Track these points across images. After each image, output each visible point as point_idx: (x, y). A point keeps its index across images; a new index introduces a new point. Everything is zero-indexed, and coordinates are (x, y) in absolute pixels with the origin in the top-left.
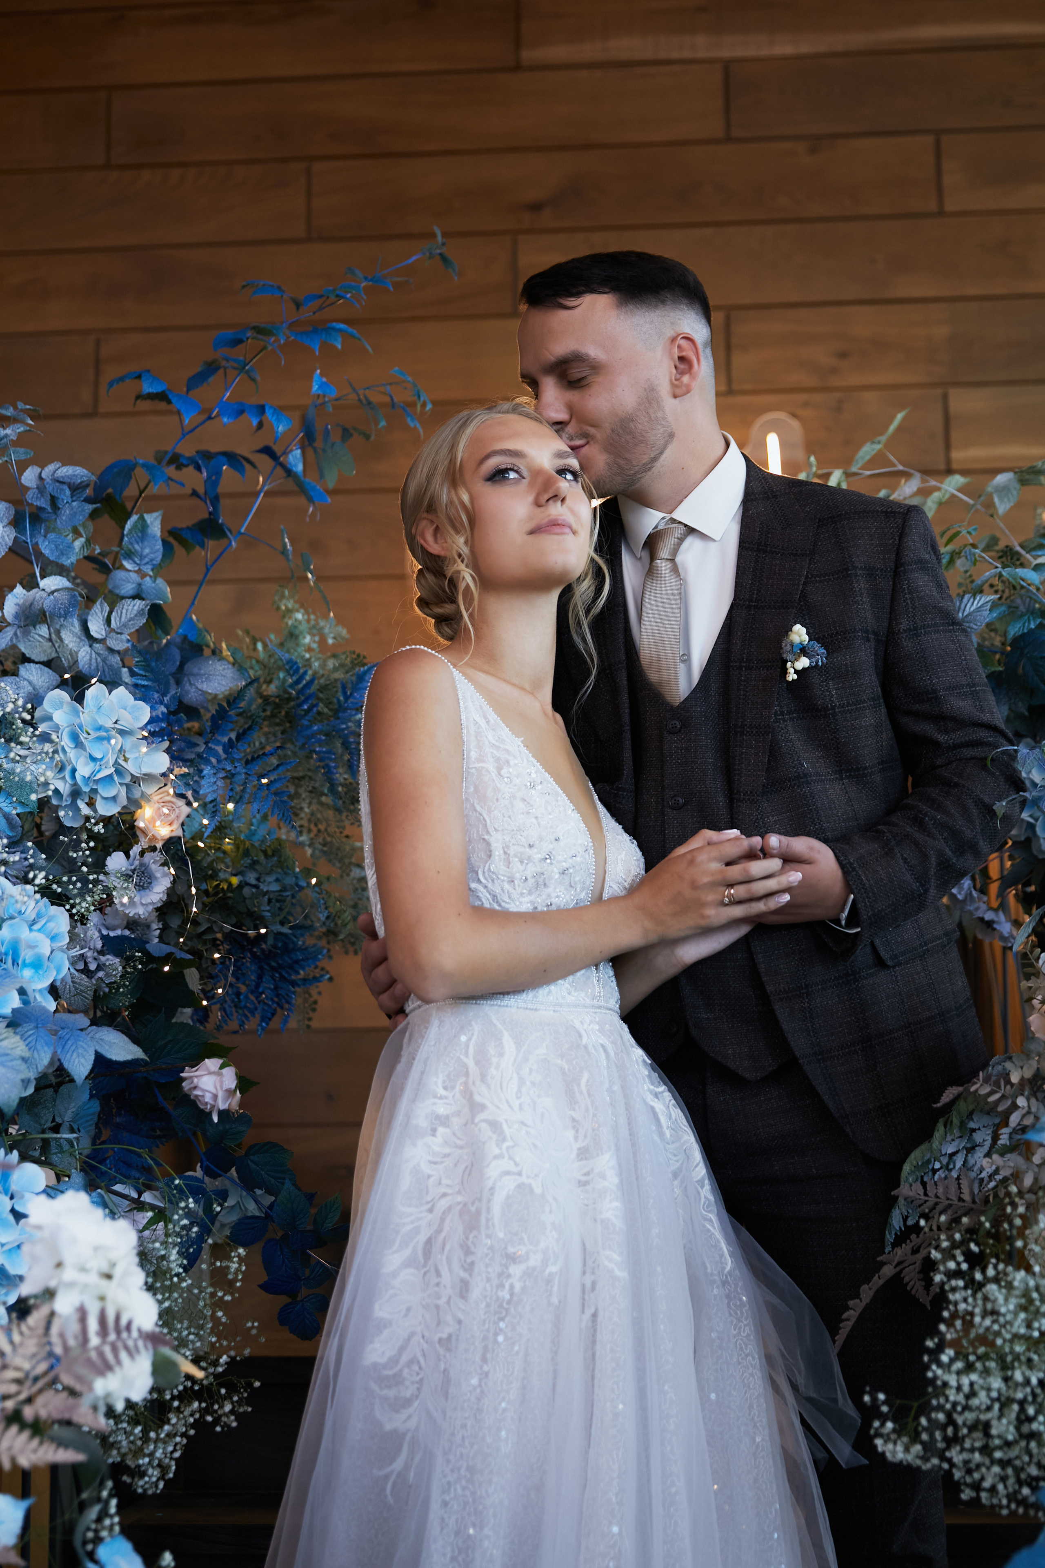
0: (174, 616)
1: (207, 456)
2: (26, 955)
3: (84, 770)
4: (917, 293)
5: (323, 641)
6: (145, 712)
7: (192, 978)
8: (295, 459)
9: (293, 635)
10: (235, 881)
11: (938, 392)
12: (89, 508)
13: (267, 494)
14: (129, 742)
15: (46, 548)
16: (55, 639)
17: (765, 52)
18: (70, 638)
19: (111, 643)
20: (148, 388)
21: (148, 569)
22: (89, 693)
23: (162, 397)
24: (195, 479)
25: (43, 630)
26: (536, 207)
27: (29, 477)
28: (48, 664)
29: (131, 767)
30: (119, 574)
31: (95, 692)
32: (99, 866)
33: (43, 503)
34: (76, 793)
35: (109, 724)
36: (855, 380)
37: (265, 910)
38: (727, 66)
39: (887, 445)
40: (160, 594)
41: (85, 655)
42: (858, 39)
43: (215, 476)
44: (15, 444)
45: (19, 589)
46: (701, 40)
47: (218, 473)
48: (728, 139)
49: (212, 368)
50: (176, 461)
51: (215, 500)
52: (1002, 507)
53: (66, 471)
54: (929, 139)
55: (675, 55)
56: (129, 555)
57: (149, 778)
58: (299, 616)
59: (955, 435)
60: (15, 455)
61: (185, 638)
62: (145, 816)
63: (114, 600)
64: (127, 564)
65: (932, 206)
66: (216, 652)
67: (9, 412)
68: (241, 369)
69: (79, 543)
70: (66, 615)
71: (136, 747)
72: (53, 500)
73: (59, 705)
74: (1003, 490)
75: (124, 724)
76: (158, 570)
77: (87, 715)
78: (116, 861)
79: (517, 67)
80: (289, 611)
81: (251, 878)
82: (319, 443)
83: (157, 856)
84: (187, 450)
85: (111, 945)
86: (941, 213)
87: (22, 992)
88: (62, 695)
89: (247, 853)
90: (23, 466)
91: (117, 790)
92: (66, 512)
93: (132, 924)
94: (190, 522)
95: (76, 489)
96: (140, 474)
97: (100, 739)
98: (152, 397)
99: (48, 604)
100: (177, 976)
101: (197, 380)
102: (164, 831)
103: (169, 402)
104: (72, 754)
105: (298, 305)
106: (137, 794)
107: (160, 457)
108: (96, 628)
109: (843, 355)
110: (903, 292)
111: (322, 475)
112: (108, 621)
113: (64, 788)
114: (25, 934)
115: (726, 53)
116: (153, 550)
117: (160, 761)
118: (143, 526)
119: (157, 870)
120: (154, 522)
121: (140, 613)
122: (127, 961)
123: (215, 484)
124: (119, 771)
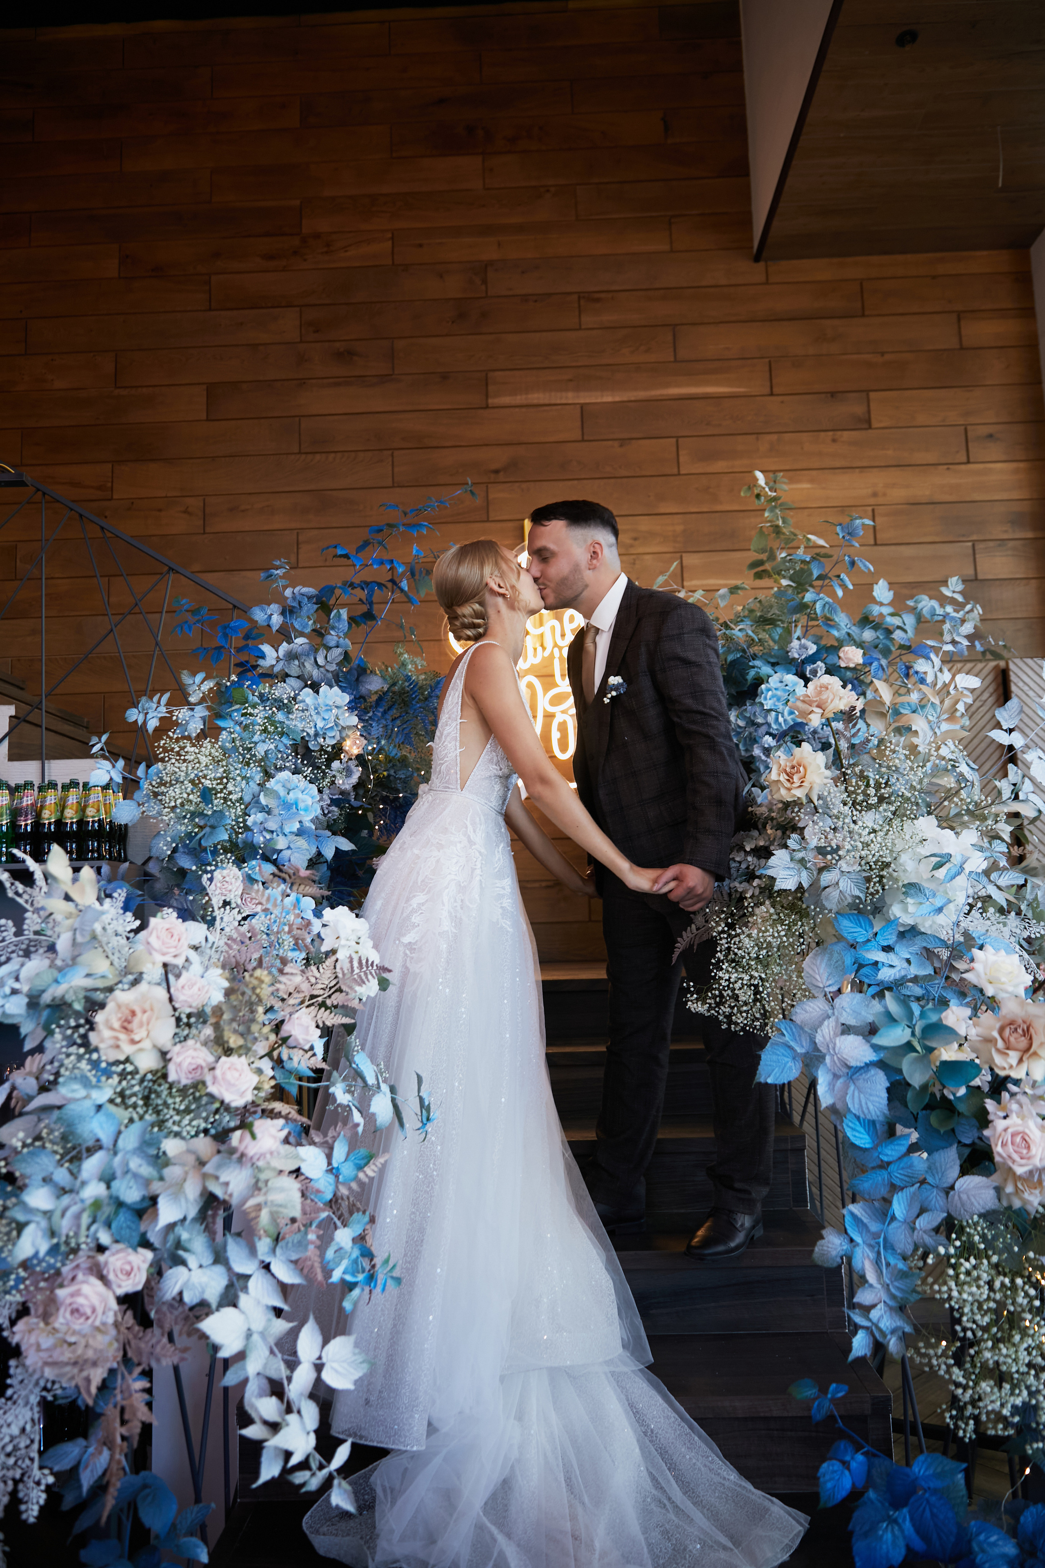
0: (353, 655)
1: (367, 584)
2: (301, 805)
3: (320, 724)
4: (668, 511)
5: (416, 668)
6: (347, 698)
7: (370, 816)
8: (404, 585)
9: (404, 665)
10: (385, 773)
11: (678, 555)
12: (316, 606)
13: (393, 602)
14: (340, 711)
15: (297, 625)
16: (302, 665)
17: (599, 400)
18: (309, 666)
19: (328, 668)
20: (340, 552)
21: (341, 634)
22: (321, 690)
23: (346, 556)
24: (362, 594)
25: (296, 662)
26: (497, 472)
27: (288, 592)
28: (298, 677)
29: (341, 722)
30: (329, 637)
31: (324, 689)
32: (328, 766)
33: (295, 604)
34: (316, 735)
35: (331, 703)
36: (641, 550)
37: (399, 786)
38: (582, 406)
39: (670, 576)
40: (347, 646)
41: (316, 674)
42: (642, 394)
43: (371, 594)
44: (281, 577)
45: (285, 644)
46: (570, 394)
47: (373, 591)
48: (583, 440)
49: (366, 543)
50: (352, 586)
51: (371, 603)
52: (722, 604)
53: (305, 590)
54: (674, 440)
55: (558, 402)
56: (333, 628)
57: (349, 727)
58: (406, 656)
59: (685, 575)
60: (281, 583)
61: (359, 665)
62: (347, 745)
63: (328, 648)
64: (332, 632)
65: (675, 471)
66: (373, 672)
67: (278, 563)
68: (380, 543)
69: (311, 622)
70: (308, 655)
71: (343, 714)
72: (300, 603)
73: (308, 695)
74: (723, 597)
75: (338, 703)
76: (346, 635)
77: (321, 699)
78: (336, 764)
79: (487, 407)
80: (401, 654)
81: (392, 772)
82: (417, 577)
83: (355, 762)
84: (356, 580)
85: (334, 802)
86: (679, 474)
87: (300, 822)
88: (308, 690)
89: (390, 761)
90: (285, 588)
91: (336, 733)
92: (305, 609)
93: (342, 793)
94: (359, 613)
95: (310, 598)
96: (338, 592)
97: (327, 710)
98: (341, 556)
99: (300, 650)
100: (364, 815)
101: (360, 549)
102: (355, 751)
103: (349, 558)
104: (315, 717)
105: (405, 514)
106: (344, 735)
107: (345, 583)
108: (321, 661)
109: (635, 539)
110: (662, 511)
111: (418, 592)
112: (326, 658)
113: (312, 732)
114: (300, 795)
115: (582, 401)
116: (344, 625)
117: (354, 720)
118: (339, 615)
119: (354, 769)
120: (344, 613)
121: (340, 654)
122: (341, 809)
123: (371, 596)
124: (337, 725)
